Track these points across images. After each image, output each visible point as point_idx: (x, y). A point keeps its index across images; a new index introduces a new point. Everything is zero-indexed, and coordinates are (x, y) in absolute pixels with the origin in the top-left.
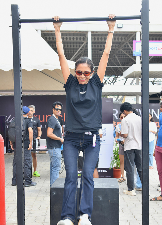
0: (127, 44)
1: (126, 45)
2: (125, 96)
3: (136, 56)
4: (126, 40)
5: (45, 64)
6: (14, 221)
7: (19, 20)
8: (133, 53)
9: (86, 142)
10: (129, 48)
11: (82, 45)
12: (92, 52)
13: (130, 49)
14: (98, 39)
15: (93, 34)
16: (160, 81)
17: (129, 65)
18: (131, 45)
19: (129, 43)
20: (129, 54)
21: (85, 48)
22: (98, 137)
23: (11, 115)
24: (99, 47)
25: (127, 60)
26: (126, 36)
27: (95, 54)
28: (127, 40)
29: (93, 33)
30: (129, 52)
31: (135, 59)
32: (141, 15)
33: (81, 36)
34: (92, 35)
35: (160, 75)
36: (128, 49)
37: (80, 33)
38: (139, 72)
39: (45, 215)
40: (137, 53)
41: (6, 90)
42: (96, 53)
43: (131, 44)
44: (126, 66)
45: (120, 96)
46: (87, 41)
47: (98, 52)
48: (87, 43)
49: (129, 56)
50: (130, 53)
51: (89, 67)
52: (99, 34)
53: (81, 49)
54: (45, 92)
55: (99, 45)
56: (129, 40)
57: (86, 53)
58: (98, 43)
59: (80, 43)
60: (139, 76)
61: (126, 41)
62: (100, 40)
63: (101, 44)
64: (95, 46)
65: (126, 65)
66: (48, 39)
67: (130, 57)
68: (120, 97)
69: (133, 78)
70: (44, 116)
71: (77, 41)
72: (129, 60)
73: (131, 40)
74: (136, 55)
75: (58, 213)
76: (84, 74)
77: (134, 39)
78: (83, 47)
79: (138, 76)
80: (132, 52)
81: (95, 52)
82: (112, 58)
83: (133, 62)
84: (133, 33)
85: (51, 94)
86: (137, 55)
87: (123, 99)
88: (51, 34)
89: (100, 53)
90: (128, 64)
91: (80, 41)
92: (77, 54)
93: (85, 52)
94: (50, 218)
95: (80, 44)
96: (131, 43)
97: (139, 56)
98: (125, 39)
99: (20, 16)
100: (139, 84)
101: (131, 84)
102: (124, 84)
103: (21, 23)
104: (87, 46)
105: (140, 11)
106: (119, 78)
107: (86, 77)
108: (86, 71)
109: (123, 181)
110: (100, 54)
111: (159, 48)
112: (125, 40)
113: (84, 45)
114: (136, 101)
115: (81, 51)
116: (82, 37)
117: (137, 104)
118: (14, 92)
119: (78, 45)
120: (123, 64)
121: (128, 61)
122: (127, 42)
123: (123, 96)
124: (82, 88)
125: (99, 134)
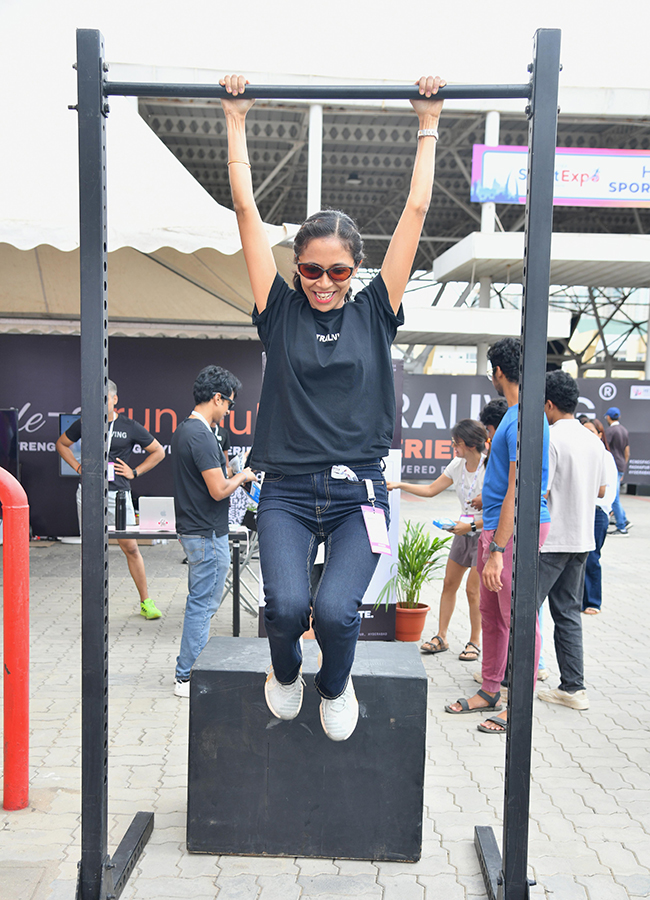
0: (449, 154)
1: (448, 161)
2: (437, 348)
3: (483, 203)
4: (448, 142)
5: (166, 230)
6: (56, 779)
7: (104, 84)
8: (472, 190)
9: (338, 506)
10: (456, 170)
11: (286, 154)
12: (323, 180)
13: (462, 176)
14: (346, 133)
15: (328, 116)
16: (562, 293)
17: (455, 233)
18: (466, 159)
19: (459, 152)
20: (457, 194)
21: (298, 165)
22: (382, 490)
23: (28, 405)
24: (350, 165)
25: (448, 215)
26: (447, 127)
27: (334, 190)
28: (453, 141)
29: (327, 113)
30: (457, 186)
31: (479, 212)
32: (530, 85)
33: (282, 120)
34: (325, 119)
35: (565, 274)
36: (452, 176)
37: (281, 109)
38: (489, 260)
39: (163, 762)
40: (488, 189)
41: (13, 313)
42: (337, 185)
43: (465, 156)
44: (443, 236)
45: (416, 346)
46: (307, 139)
47: (342, 181)
48: (306, 148)
49: (454, 199)
50: (461, 189)
51: (345, 247)
52: (350, 117)
53: (284, 170)
54: (154, 326)
55: (350, 156)
56: (458, 141)
57: (299, 182)
58: (346, 148)
59: (278, 148)
60: (491, 276)
61: (449, 145)
62: (352, 138)
63: (356, 151)
64: (334, 160)
65: (445, 231)
66: (162, 129)
67: (459, 203)
68: (418, 349)
69: (467, 284)
70: (147, 411)
71: (268, 139)
72: (455, 215)
73: (467, 142)
74: (481, 200)
75: (215, 757)
76: (329, 276)
77: (478, 140)
78: (289, 162)
79: (485, 276)
80: (467, 186)
81: (332, 181)
82: (394, 204)
83: (467, 223)
84: (473, 117)
85: (173, 332)
86: (485, 198)
87: (430, 356)
88: (176, 108)
89: (352, 185)
90: (448, 229)
91: (281, 140)
92: (267, 187)
93: (295, 179)
94: (187, 772)
95: (280, 152)
96: (468, 154)
97: (491, 201)
98: (444, 138)
99: (106, 70)
100: (488, 306)
101: (458, 304)
102: (435, 304)
103: (109, 97)
104: (303, 158)
105: (530, 70)
106: (417, 279)
107: (337, 286)
108: (336, 265)
109: (439, 648)
110: (351, 190)
111: (565, 173)
112: (444, 142)
113: (294, 155)
114: (476, 365)
115: (282, 175)
116: (287, 126)
117: (477, 376)
118: (79, 323)
119: (272, 153)
120: (434, 228)
121: (452, 217)
122: (453, 150)
123: (430, 347)
124: (322, 323)
125: (384, 480)
